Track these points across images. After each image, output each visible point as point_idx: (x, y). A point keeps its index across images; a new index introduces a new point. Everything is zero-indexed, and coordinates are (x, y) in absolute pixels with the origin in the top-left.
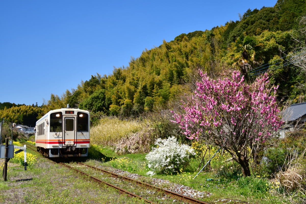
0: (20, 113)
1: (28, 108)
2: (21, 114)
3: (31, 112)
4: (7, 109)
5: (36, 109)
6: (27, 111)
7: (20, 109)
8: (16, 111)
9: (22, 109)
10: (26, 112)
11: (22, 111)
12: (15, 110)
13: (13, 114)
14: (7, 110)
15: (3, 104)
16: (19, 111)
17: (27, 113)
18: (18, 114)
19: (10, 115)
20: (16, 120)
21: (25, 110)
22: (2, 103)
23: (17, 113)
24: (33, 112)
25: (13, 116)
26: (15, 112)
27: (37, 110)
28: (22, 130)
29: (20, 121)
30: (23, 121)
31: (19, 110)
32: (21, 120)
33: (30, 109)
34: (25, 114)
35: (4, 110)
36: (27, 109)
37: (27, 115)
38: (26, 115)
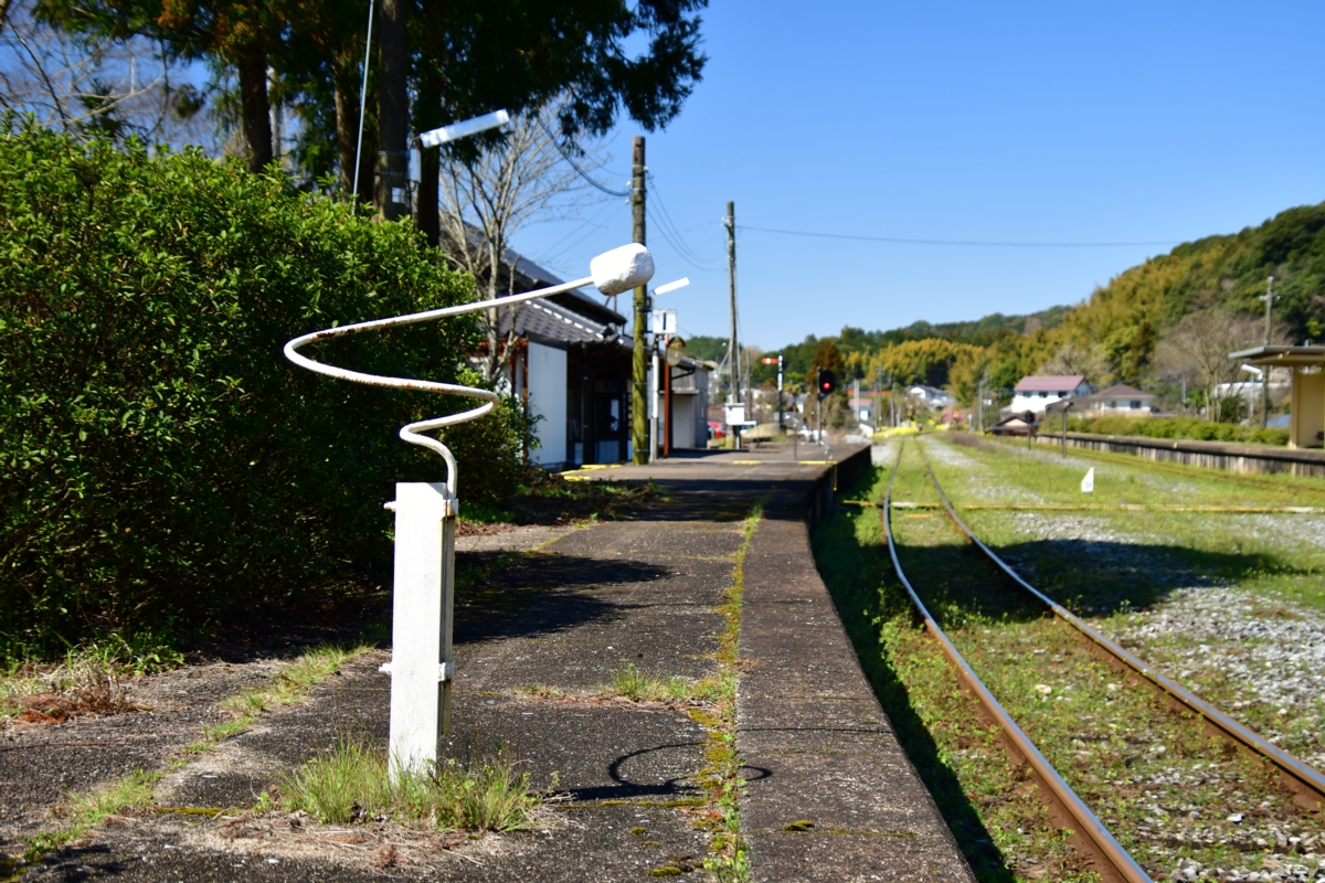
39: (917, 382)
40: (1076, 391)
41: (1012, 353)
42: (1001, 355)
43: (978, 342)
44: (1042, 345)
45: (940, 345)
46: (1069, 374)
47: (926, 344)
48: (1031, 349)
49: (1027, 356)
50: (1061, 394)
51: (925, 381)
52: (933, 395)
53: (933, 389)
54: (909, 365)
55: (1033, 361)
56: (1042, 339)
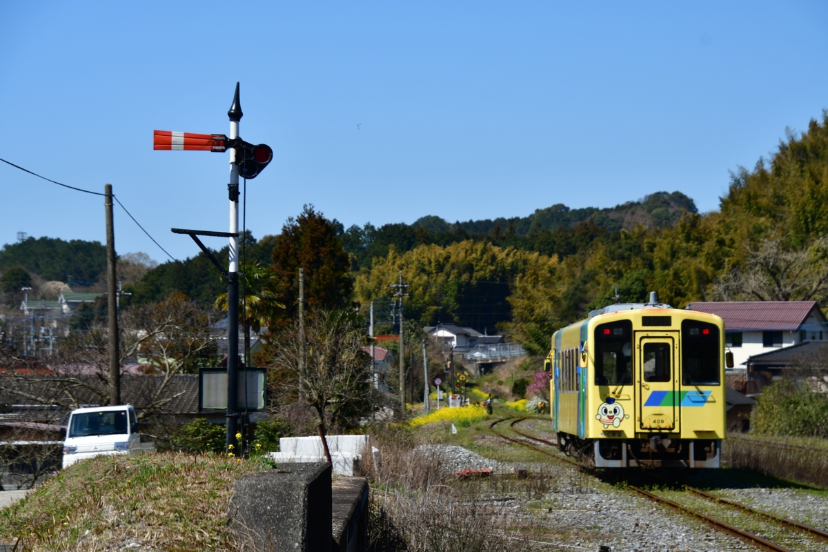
0: (448, 275)
1: (479, 253)
2: (452, 277)
3: (488, 270)
4: (398, 257)
5: (508, 255)
6: (472, 265)
7: (447, 258)
8: (433, 268)
9: (452, 259)
10: (470, 268)
11: (453, 266)
12: (430, 263)
13: (420, 279)
14: (398, 262)
15: (379, 230)
16: (444, 265)
17: (475, 275)
18: (441, 278)
19: (411, 283)
20: (433, 305)
21: (466, 262)
22: (376, 228)
23: (437, 273)
24: (496, 270)
25: (421, 289)
26: (427, 268)
27: (510, 260)
28: (454, 343)
29: (447, 306)
30: (458, 306)
31: (441, 260)
32: (450, 301)
33: (485, 257)
34: (465, 277)
35: (385, 256)
36: (474, 255)
37: (474, 282)
38: (468, 283)
39: (441, 319)
40: (801, 333)
41: (637, 261)
42: (614, 265)
43: (548, 249)
44: (693, 246)
45: (484, 252)
46: (775, 297)
47: (458, 251)
48: (674, 254)
49: (666, 266)
50: (770, 337)
51: (456, 318)
52: (472, 343)
53: (472, 332)
54: (426, 287)
55: (676, 275)
56: (694, 234)
